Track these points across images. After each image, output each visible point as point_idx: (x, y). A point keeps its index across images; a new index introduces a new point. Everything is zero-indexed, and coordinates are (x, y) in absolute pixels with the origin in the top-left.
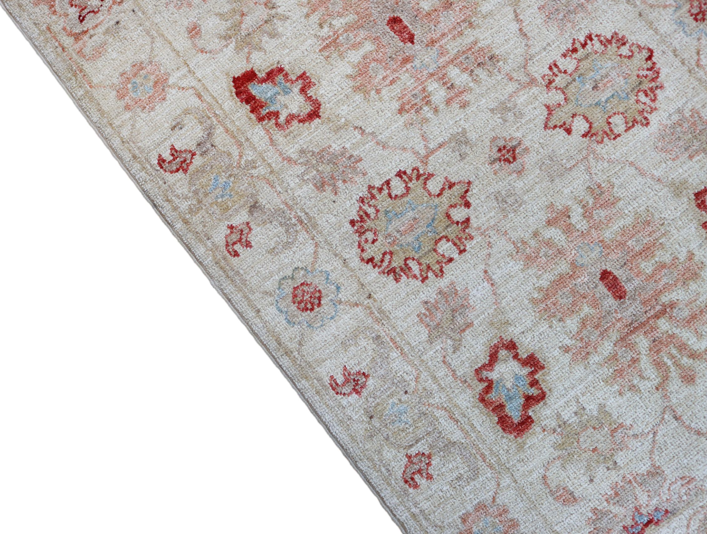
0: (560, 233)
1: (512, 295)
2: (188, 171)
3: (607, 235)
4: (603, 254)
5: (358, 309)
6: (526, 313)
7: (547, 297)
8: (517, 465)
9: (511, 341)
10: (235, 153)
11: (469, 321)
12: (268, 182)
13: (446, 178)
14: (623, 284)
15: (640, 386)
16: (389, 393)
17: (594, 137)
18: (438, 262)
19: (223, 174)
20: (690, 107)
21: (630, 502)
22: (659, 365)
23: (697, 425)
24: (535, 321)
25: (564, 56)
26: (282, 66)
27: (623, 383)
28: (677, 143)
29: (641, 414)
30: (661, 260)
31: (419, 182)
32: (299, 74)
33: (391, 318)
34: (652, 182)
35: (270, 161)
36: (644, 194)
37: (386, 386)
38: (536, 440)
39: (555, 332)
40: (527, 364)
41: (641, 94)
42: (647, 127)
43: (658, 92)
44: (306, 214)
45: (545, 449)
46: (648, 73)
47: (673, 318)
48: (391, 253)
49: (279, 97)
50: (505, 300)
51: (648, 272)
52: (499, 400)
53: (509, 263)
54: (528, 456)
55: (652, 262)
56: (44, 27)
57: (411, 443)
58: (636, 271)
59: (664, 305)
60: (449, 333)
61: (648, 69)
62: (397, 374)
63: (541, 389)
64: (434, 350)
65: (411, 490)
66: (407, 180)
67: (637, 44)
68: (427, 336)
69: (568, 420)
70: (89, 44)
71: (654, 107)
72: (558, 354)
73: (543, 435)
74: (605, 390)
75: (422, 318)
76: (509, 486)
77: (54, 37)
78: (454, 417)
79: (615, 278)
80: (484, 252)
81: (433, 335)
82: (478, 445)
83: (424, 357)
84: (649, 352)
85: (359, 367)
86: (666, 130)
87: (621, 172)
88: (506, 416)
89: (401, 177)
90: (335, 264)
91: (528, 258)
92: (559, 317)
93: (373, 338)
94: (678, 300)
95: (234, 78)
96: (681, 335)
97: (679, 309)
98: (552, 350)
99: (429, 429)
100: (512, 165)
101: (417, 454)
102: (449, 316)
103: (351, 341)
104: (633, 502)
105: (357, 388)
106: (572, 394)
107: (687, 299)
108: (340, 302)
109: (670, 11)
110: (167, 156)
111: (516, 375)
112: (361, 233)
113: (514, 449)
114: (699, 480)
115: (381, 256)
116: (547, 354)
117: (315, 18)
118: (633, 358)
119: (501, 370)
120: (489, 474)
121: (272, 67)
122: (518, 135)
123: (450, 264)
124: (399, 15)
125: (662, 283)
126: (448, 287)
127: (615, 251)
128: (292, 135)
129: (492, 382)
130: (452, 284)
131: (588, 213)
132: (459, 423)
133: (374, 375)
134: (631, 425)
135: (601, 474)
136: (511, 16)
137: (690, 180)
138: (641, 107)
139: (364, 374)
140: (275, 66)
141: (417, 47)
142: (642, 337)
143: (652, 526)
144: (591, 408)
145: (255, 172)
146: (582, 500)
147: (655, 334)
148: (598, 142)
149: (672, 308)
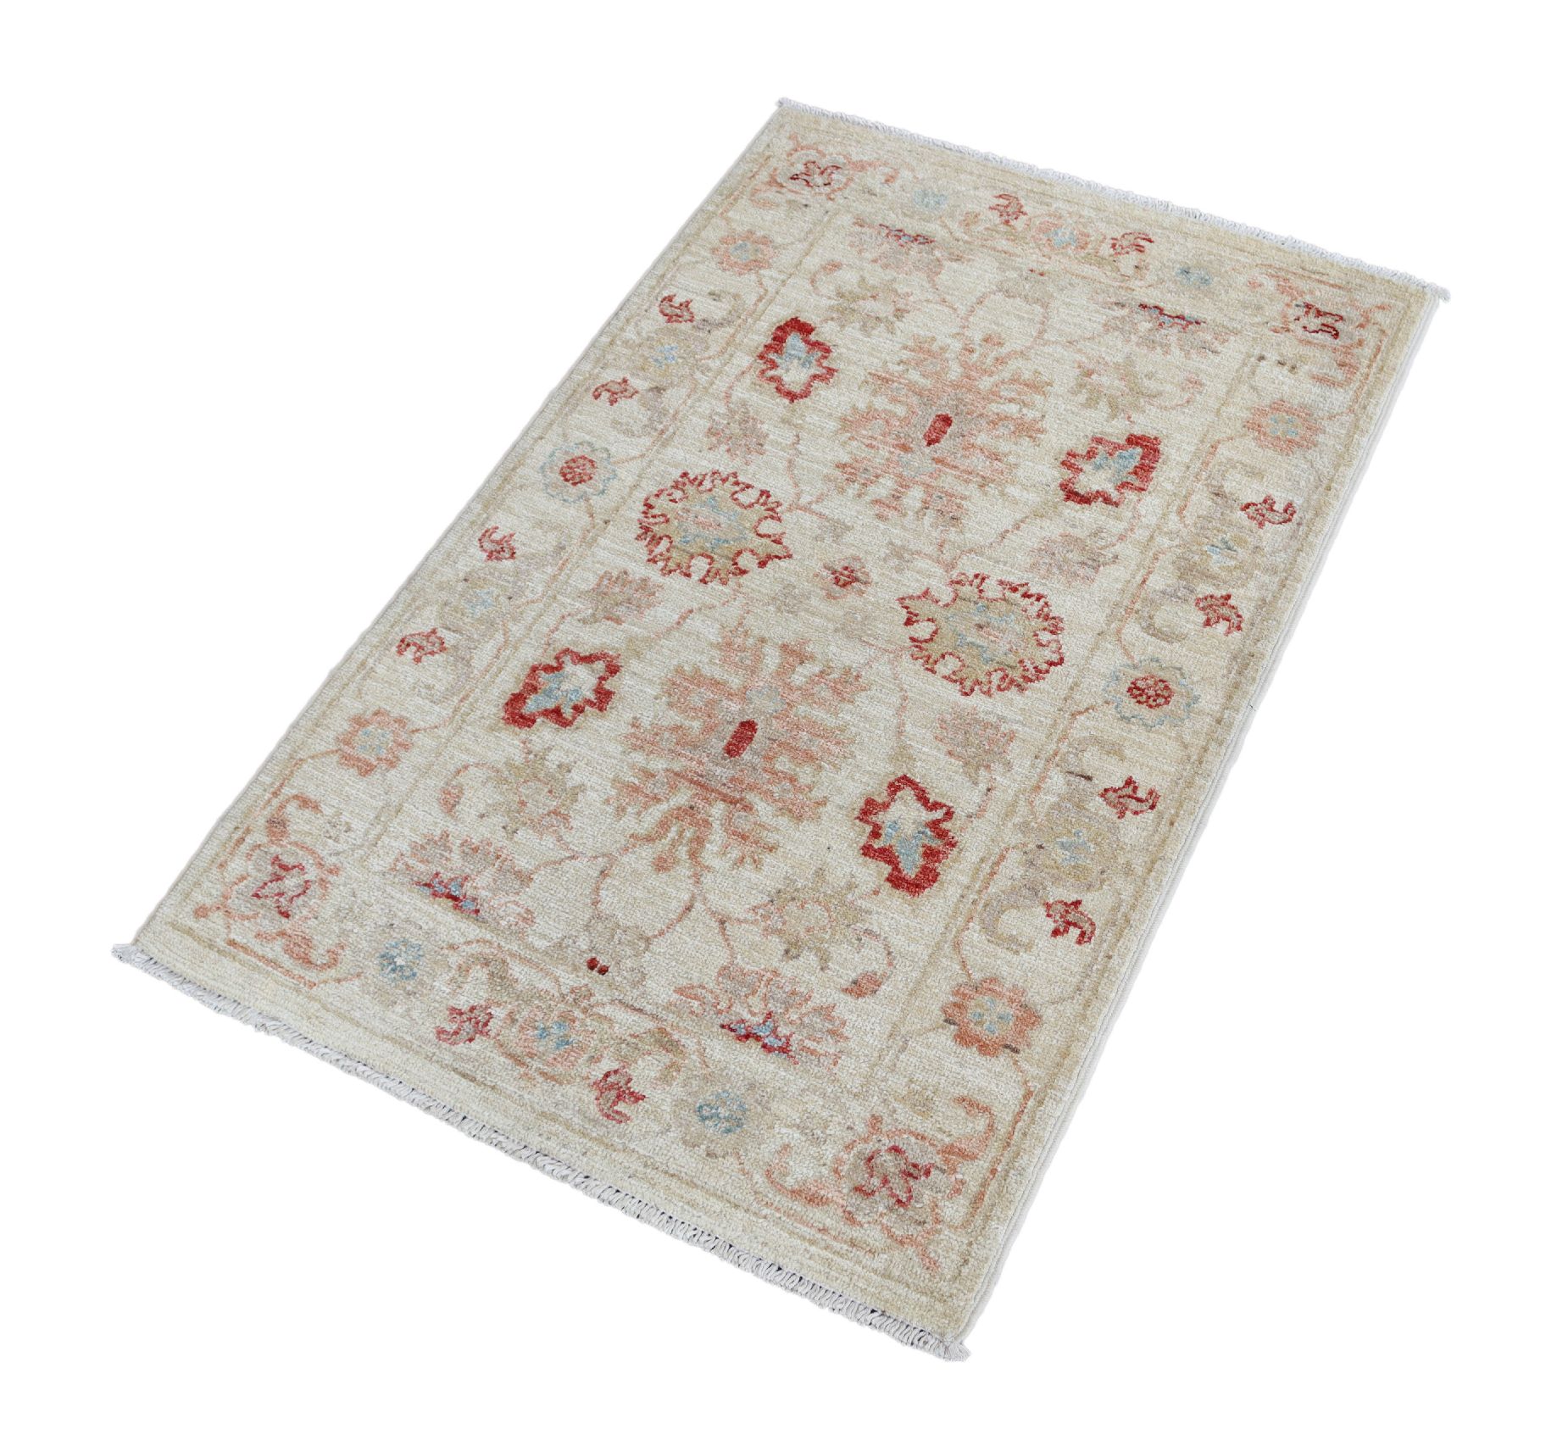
0: (777, 661)
1: (676, 646)
2: (669, 324)
3: (802, 709)
4: (775, 713)
5: (587, 518)
6: (661, 667)
7: (691, 679)
8: (469, 734)
9: (619, 667)
10: (711, 352)
11: (623, 619)
12: (694, 390)
13: (783, 533)
14: (748, 748)
16: (502, 583)
17: (916, 649)
18: (679, 566)
19: (682, 351)
20: (1014, 728)
21: (472, 867)
22: (664, 825)
23: (604, 896)
24: (655, 679)
25: (1001, 583)
26: (833, 350)
27: (621, 797)
29: (591, 832)
31: (764, 512)
32: (833, 366)
33: (592, 550)
34: (893, 727)
35: (717, 382)
36: (873, 725)
37: (509, 578)
38: (509, 741)
39: (652, 704)
40: (599, 693)
41: (1000, 674)
42: (962, 695)
43: (1014, 689)
44: (674, 433)
46: (1032, 669)
47: (730, 815)
48: (667, 521)
49: (796, 361)
50: (666, 641)
51: (776, 766)
52: (542, 684)
53: (713, 628)
54: (485, 739)
55: (790, 766)
56: (767, 154)
57: (451, 626)
58: (771, 754)
59: (742, 799)
60: (600, 607)
61: (1036, 668)
62: (528, 581)
63: (574, 718)
64: (573, 603)
65: (394, 649)
66: (761, 501)
67: (1061, 645)
68: (587, 589)
69: (548, 761)
70: (771, 194)
71: (992, 692)
72: (626, 718)
73: (518, 744)
74: (604, 782)
75: (605, 576)
76: (440, 737)
77: (762, 165)
78: (501, 651)
79: (751, 739)
80: (713, 601)
81: (590, 594)
82: (476, 687)
83: (559, 597)
84: (674, 807)
85: (519, 545)
86: (970, 717)
87: (888, 691)
88: (525, 698)
89: (761, 495)
90: (630, 478)
91: (729, 645)
92: (672, 700)
93: (560, 543)
94: (756, 811)
95: (797, 317)
96: (713, 832)
97: (745, 817)
98: (628, 710)
99: (476, 635)
100: (835, 586)
101: (440, 638)
102: (620, 598)
103: (546, 526)
104: (472, 870)
105: (495, 553)
106: (583, 751)
108: (587, 500)
109: (1125, 660)
110: (677, 301)
111: (581, 688)
112: (676, 486)
113: (488, 722)
114: (534, 928)
115: (659, 513)
116: (620, 707)
118: (658, 795)
119: (578, 671)
121: (826, 342)
122: (874, 577)
123: (683, 576)
124: (954, 420)
125: (770, 787)
126: (654, 585)
127: (785, 724)
128: (758, 387)
129: (561, 669)
130: (660, 587)
131: (817, 678)
132: (495, 659)
133: (517, 562)
134: (572, 827)
135: (494, 822)
136: (1019, 516)
137: (919, 764)
138: (983, 678)
139: (514, 553)
140: (828, 344)
141: (927, 450)
142: (690, 793)
143: (450, 903)
144: (576, 777)
145: (698, 375)
146: (453, 817)
147: (701, 804)
148: (912, 656)
149: (742, 808)
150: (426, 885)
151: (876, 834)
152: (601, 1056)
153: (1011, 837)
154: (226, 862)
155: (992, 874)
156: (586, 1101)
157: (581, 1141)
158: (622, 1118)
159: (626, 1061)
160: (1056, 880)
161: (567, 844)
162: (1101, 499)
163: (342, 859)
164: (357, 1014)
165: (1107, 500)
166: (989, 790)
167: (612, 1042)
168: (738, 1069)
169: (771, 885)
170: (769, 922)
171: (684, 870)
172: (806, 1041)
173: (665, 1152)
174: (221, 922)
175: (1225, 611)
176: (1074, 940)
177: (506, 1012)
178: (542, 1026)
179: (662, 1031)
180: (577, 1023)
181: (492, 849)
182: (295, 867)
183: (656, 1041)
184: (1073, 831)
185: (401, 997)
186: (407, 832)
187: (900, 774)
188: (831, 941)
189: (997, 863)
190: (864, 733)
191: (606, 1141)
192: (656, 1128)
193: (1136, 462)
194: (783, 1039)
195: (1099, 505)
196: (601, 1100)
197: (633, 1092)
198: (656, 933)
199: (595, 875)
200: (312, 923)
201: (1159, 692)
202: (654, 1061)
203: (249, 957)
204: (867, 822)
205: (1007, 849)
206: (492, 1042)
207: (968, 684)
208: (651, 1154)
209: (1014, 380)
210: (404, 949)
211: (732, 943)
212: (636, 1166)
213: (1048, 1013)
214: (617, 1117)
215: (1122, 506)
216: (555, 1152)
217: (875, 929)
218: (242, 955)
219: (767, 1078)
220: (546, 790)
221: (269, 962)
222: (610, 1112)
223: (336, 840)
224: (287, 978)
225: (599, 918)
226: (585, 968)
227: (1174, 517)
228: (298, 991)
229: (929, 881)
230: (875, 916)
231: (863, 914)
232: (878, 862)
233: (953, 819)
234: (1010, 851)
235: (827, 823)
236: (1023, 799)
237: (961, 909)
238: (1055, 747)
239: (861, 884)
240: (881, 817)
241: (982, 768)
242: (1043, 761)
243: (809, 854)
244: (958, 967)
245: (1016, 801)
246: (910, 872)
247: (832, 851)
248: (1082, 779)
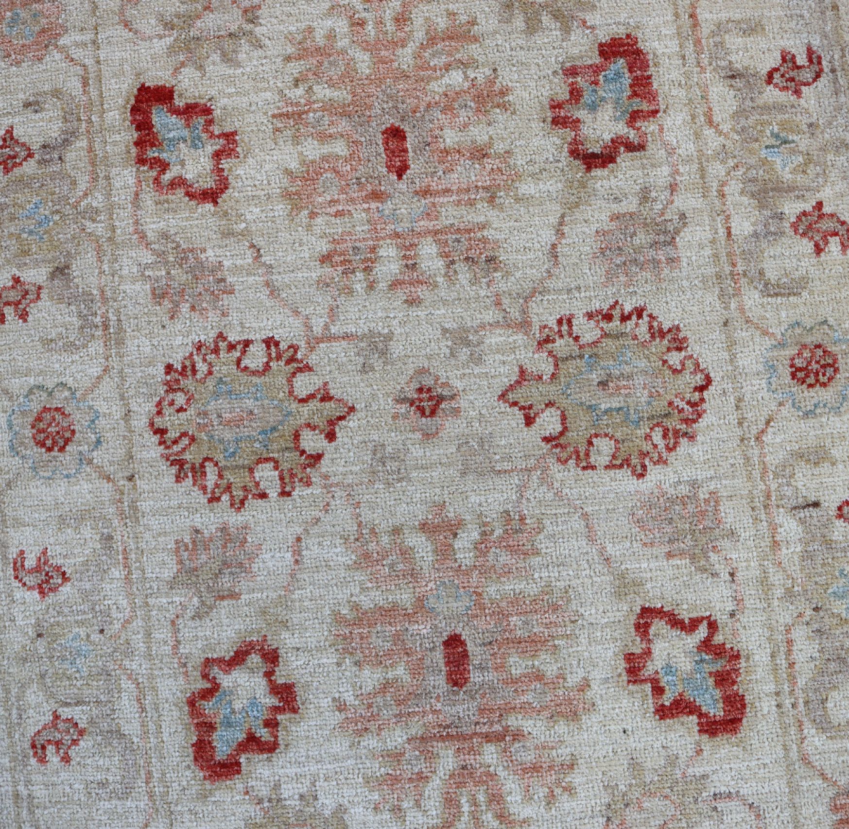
0: (429, 549)
1: (314, 591)
2: (10, 174)
3: (492, 590)
4: (470, 612)
5: (107, 486)
6: (317, 626)
7: (358, 622)
8: (185, 815)
9: (275, 651)
10: (82, 186)
11: (237, 590)
12: (99, 249)
13: (326, 384)
14: (471, 668)
15: (408, 814)
16: (80, 618)
17: (558, 450)
18: (245, 488)
19: (50, 204)
20: (712, 488)
22: (450, 802)
24: (322, 644)
25: (590, 316)
26: (213, 107)
27: (387, 797)
28: (664, 526)
30: (542, 667)
31: (287, 368)
32: (228, 129)
33: (141, 523)
34: (596, 557)
35: (117, 223)
36: (575, 566)
37: (82, 607)
38: (229, 799)
39: (340, 674)
40: (278, 693)
41: (659, 432)
42: (638, 479)
43: (684, 441)
44: (119, 320)
45: (233, 818)
46: (686, 407)
47: (508, 753)
48: (193, 439)
49: (182, 145)
50: (300, 592)
51: (513, 672)
52: (213, 716)
53: (336, 547)
54: (206, 812)
55: (528, 663)
57: (68, 701)
58: (499, 661)
59: (506, 729)
60: (202, 589)
61: (688, 403)
62: (104, 599)
63: (276, 737)
64: (170, 600)
65: (33, 761)
66: (274, 355)
67: (697, 360)
68: (172, 575)
69: (285, 799)
71: (665, 458)
72: (326, 705)
73: (242, 797)
74: (359, 790)
75: (179, 548)
78: (142, 701)
79: (465, 655)
80: (313, 513)
81: (180, 579)
82: (151, 758)
83: (151, 601)
84: (447, 777)
85: (62, 561)
86: (661, 499)
87: (563, 519)
88: (210, 743)
89: (268, 347)
90: (114, 408)
91: (367, 556)
92: (357, 658)
93: (103, 534)
94: (530, 733)
95: (143, 85)
96: (504, 782)
97: (523, 746)
98: (321, 695)
99: (102, 697)
100: (424, 419)
101: (68, 720)
102: (215, 567)
103: (73, 521)
105: (44, 586)
106: (312, 768)
107: (543, 740)
108: (90, 462)
109: (768, 342)
111: (255, 698)
112: (171, 388)
113: (194, 792)
115: (178, 434)
116: (311, 696)
117: (295, 68)
118: (422, 773)
119: (238, 680)
120: (142, 803)
121: (198, 100)
122: (458, 384)
123: (260, 500)
124: (407, 129)
125: (524, 698)
126: (238, 529)
127: (488, 618)
128: (166, 205)
129: (219, 687)
130: (246, 528)
131: (483, 545)
132: (144, 714)
133: (75, 583)
136: (553, 220)
137: (649, 586)
138: (647, 447)
139: (64, 573)
140: (202, 101)
141: (402, 186)
142: (450, 752)
144: (327, 802)
145: (90, 226)
147: (470, 760)
148: (559, 460)
149: (514, 740)
151: (658, 690)
153: (784, 616)
155: (791, 665)
162: (622, 149)
165: (631, 147)
166: (732, 575)
175: (826, 225)
184: (837, 573)
187: (638, 609)
189: (789, 652)
190: (573, 583)
193: (627, 80)
195: (624, 159)
201: (822, 362)
204: (641, 681)
205: (789, 631)
209: (432, 40)
215: (650, 146)
217: (723, 789)
227: (709, 132)
229: (738, 709)
230: (715, 778)
231: (703, 782)
232: (682, 719)
233: (720, 629)
234: (793, 631)
235: (606, 706)
236: (771, 566)
237: (787, 721)
238: (764, 487)
239: (680, 752)
240: (650, 669)
241: (711, 554)
242: (763, 511)
243: (611, 750)
244: (821, 782)
245: (765, 572)
246: (716, 710)
247: (630, 733)
248: (811, 509)
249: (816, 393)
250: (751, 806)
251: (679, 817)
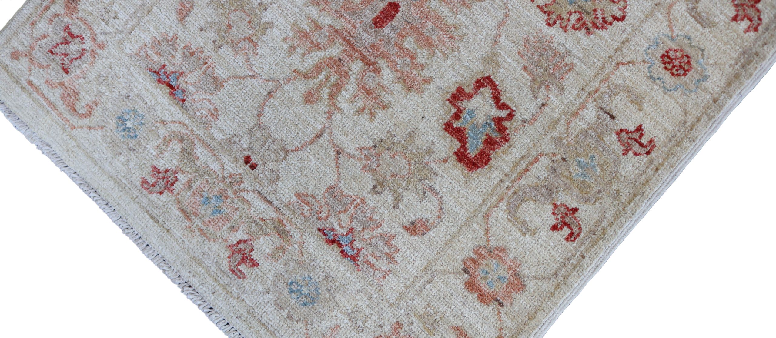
14: (389, 24)
15: (295, 55)
20: (575, 62)
21: (187, 67)
22: (318, 68)
23: (266, 112)
27: (295, 39)
28: (536, 54)
29: (269, 61)
30: (419, 54)
34: (492, 36)
36: (479, 30)
41: (577, 16)
42: (546, 25)
43: (583, 31)
46: (600, 18)
47: (364, 73)
51: (405, 44)
55: (415, 46)
58: (404, 33)
59: (375, 63)
61: (603, 18)
67: (627, 5)
71: (568, 29)
74: (286, 25)
79: (393, 17)
84: (328, 57)
86: (547, 43)
94: (383, 75)
96: (349, 83)
97: (374, 77)
104: (187, 69)
107: (385, 83)
109: (667, 31)
114: (216, 123)
118: (320, 44)
125: (397, 59)
127: (419, 12)
134: (258, 54)
135: (209, 36)
137: (502, 70)
138: (565, 16)
142: (342, 48)
143: (168, 90)
144: (269, 15)
146: (183, 25)
147: (346, 59)
149: (373, 70)
150: (155, 72)
151: (457, 116)
152: (239, 228)
153: (547, 146)
154: (36, 22)
156: (222, 257)
157: (213, 284)
158: (241, 276)
159: (252, 236)
160: (567, 188)
161: (251, 65)
163: (108, 39)
164: (96, 156)
166: (543, 105)
167: (247, 220)
168: (321, 263)
169: (378, 134)
170: (369, 162)
171: (322, 107)
172: (370, 257)
173: (262, 307)
174: (26, 65)
176: (564, 237)
177: (186, 179)
178: (206, 195)
179: (280, 221)
180: (229, 200)
181: (202, 56)
182: (78, 36)
183: (275, 227)
184: (590, 155)
185: (125, 151)
186: (152, 29)
187: (486, 75)
188: (406, 189)
189: (531, 164)
190: (471, 35)
191: (229, 289)
192: (260, 288)
194: (355, 251)
196: (231, 259)
197: (252, 259)
198: (294, 148)
199: (265, 94)
200: (82, 81)
201: (682, 64)
202: (271, 242)
203: (39, 97)
204: (454, 105)
205: (541, 155)
206: (174, 198)
207: (553, 16)
208: (253, 306)
210: (133, 116)
211: (341, 170)
212: (243, 311)
213: (531, 285)
214: (239, 274)
216: (196, 286)
217: (437, 188)
218: (35, 94)
219: (338, 275)
220: (247, 20)
221: (51, 104)
222: (235, 269)
223: (107, 24)
224: (59, 118)
225: (260, 127)
226: (242, 161)
228: (64, 129)
229: (482, 163)
230: (439, 179)
231: (432, 175)
232: (453, 138)
233: (512, 121)
234: (543, 157)
235: (427, 98)
236: (564, 120)
237: (498, 191)
238: (597, 86)
239: (437, 152)
240: (464, 104)
241: (543, 87)
242: (586, 94)
243: (409, 118)
244: (483, 233)
245: (558, 120)
246: (472, 152)
247: (425, 120)
248: (609, 116)
249: (665, 74)
250: (441, 209)
251: (405, 179)
